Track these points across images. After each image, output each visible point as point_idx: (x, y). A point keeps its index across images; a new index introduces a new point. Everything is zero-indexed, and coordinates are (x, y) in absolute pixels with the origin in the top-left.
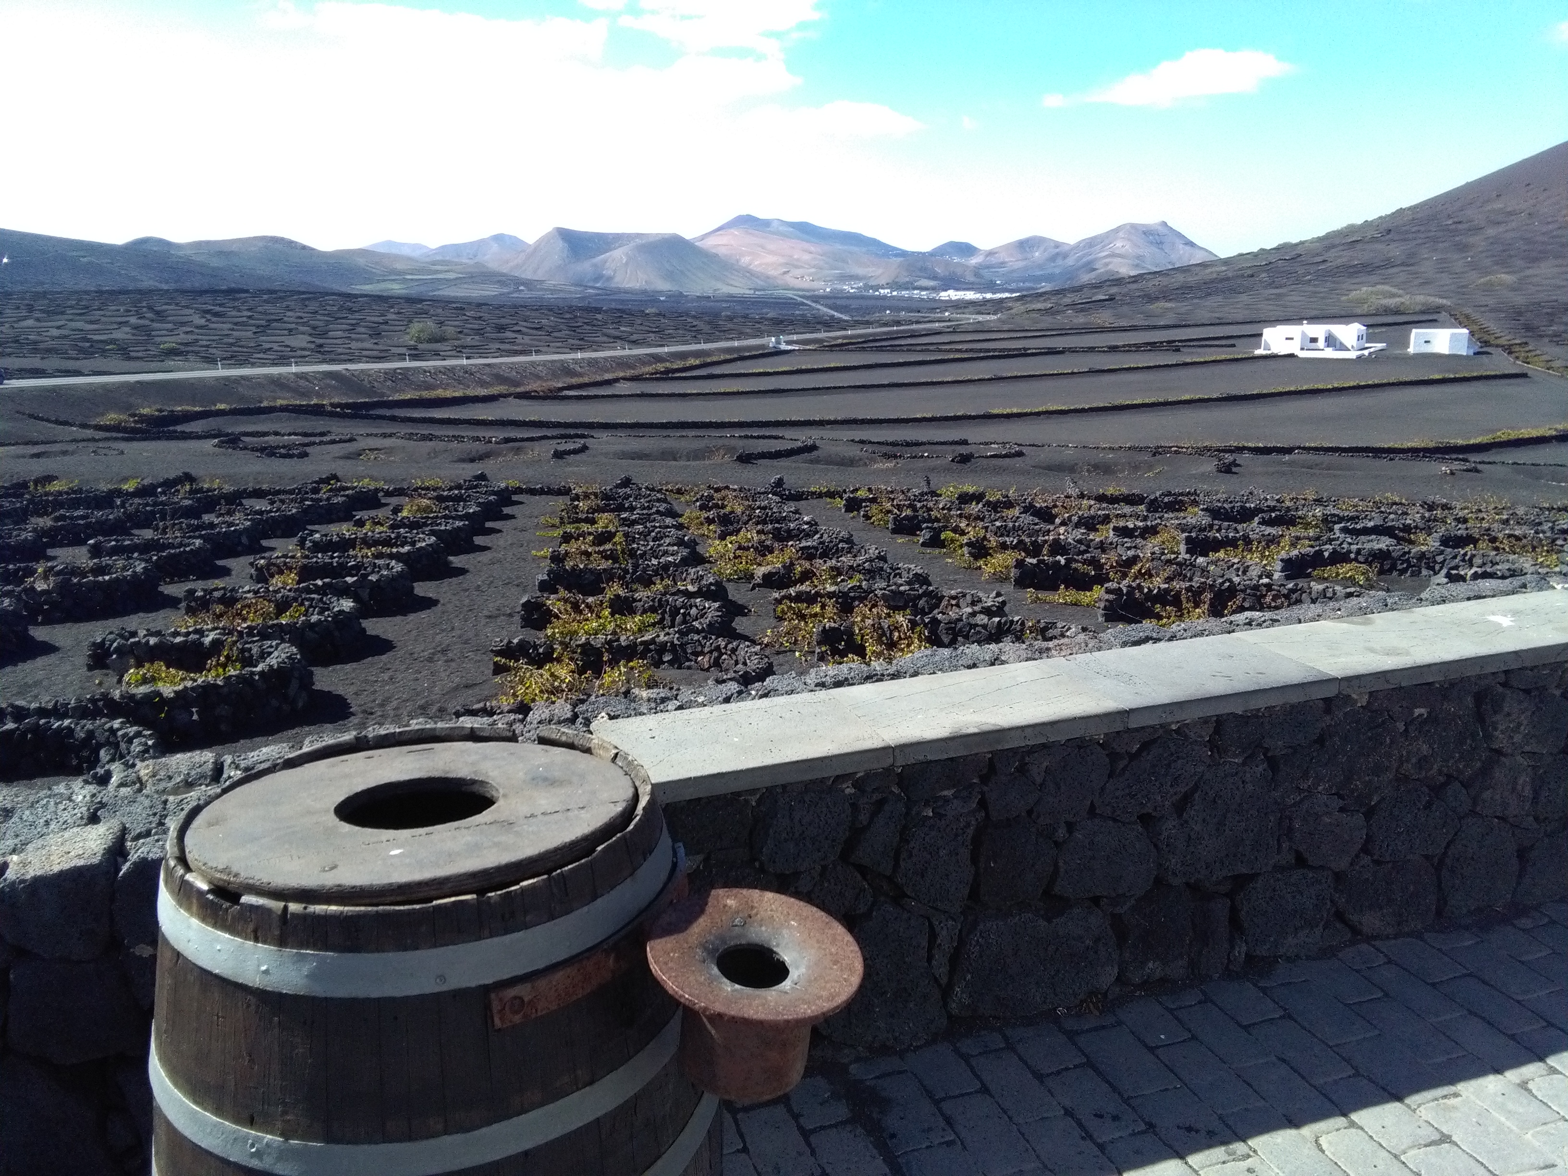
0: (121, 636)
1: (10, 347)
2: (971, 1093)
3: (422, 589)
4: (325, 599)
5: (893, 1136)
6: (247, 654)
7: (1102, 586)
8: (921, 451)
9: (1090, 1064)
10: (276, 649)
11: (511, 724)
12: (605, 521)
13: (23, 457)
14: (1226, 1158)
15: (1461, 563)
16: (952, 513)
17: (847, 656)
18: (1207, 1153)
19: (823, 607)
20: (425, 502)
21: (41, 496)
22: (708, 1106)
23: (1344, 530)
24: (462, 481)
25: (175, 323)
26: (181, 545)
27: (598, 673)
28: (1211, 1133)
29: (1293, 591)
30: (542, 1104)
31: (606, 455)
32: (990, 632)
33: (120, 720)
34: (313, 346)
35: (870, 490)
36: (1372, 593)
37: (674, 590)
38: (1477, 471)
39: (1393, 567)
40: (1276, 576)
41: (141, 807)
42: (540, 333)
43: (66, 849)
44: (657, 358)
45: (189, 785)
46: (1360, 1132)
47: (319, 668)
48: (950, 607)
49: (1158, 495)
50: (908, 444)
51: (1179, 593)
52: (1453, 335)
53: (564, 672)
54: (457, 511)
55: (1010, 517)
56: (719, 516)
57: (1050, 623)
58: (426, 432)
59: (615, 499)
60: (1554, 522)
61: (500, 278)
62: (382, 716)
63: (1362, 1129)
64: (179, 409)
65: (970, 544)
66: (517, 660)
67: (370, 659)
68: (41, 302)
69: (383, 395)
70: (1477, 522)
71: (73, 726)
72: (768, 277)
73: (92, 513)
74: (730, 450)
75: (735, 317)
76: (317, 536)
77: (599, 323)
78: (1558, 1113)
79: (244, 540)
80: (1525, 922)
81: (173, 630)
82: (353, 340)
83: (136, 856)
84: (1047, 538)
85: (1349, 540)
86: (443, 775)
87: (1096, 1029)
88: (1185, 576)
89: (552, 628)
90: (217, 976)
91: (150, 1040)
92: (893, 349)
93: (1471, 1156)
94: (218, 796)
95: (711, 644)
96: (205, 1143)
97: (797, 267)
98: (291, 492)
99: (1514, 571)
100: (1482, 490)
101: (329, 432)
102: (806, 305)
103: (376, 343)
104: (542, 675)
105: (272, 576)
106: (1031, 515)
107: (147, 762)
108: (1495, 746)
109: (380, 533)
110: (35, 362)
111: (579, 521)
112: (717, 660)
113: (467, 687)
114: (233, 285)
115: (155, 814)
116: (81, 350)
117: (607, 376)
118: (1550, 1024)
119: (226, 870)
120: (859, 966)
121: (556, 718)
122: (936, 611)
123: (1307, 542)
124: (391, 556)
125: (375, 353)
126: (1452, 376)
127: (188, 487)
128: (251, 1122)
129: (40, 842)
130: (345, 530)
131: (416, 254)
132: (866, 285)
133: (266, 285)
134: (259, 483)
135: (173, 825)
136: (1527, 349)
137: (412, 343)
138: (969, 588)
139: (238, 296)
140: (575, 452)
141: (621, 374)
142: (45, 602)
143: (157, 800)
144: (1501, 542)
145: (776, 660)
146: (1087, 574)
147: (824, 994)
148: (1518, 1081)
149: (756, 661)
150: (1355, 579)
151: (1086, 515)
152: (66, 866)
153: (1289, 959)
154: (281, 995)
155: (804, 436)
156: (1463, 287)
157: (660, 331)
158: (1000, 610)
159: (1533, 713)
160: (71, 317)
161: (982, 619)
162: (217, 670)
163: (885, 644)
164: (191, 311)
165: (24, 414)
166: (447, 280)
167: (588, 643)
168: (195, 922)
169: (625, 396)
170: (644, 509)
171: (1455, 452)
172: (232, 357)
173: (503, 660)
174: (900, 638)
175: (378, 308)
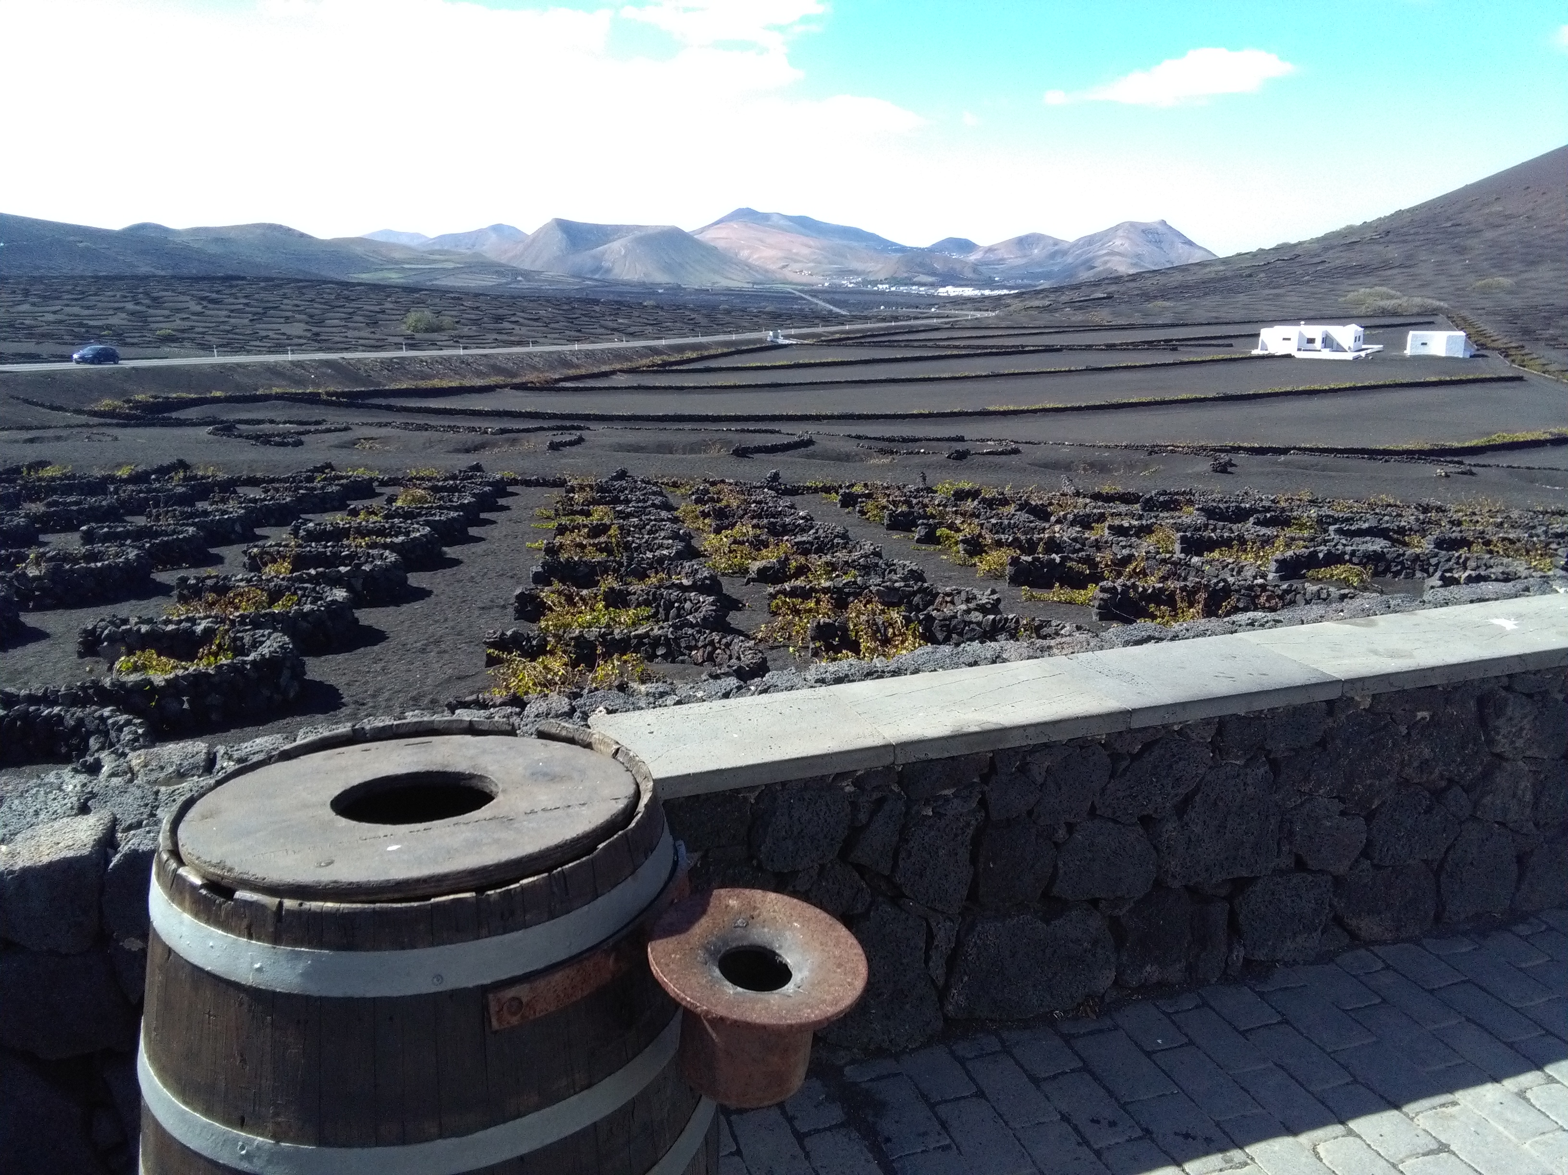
0: (112, 623)
1: (5, 332)
2: (967, 1097)
3: (415, 579)
4: (318, 588)
5: (888, 1140)
6: (239, 643)
7: (1097, 585)
8: (917, 447)
9: (1086, 1068)
10: (268, 639)
11: (508, 717)
12: (600, 513)
13: (16, 441)
14: (1224, 1165)
15: (1455, 566)
16: (947, 509)
17: (841, 652)
18: (1204, 1160)
19: (818, 602)
20: (420, 492)
21: (34, 481)
22: (705, 1110)
23: (1339, 531)
24: (457, 472)
25: (171, 310)
26: (174, 532)
27: (591, 667)
28: (1208, 1140)
29: (1287, 592)
30: (538, 1108)
31: (603, 447)
32: (985, 630)
33: (110, 708)
34: (309, 334)
35: (866, 485)
36: (1366, 594)
37: (668, 584)
38: (1472, 474)
39: (1387, 569)
40: (1270, 576)
41: (132, 798)
42: (538, 324)
43: (56, 840)
44: (655, 351)
45: (181, 775)
46: (1358, 1141)
47: (311, 658)
48: (944, 604)
49: (1153, 495)
50: (905, 440)
51: (1173, 593)
52: (1449, 337)
53: (557, 665)
54: (452, 502)
55: (1005, 514)
56: (714, 509)
57: (1044, 621)
58: (422, 422)
59: (610, 491)
60: (1548, 526)
61: (498, 269)
62: (374, 707)
63: (1358, 1136)
64: (174, 395)
65: (964, 541)
66: (510, 652)
67: (362, 649)
68: (36, 287)
69: (379, 384)
70: (1471, 524)
71: (62, 713)
72: (767, 271)
73: (85, 499)
74: (726, 443)
75: (733, 311)
76: (311, 525)
77: (598, 315)
78: (1557, 1123)
79: (238, 528)
80: (1523, 929)
81: (164, 618)
82: (349, 328)
83: (126, 848)
84: (1042, 535)
85: (1344, 541)
86: (441, 769)
87: (1091, 1033)
88: (1180, 576)
89: (546, 620)
90: (209, 974)
91: (139, 1036)
92: (891, 344)
93: (1469, 1166)
94: (212, 788)
95: (705, 638)
96: (193, 1144)
97: (796, 261)
98: (285, 480)
99: (1508, 574)
100: (1477, 493)
101: (324, 421)
102: (805, 299)
103: (373, 332)
104: (535, 668)
105: (265, 565)
106: (1026, 512)
107: (139, 752)
108: (1498, 750)
109: (374, 523)
110: (29, 347)
111: (574, 513)
112: (711, 654)
113: (459, 678)
114: (230, 273)
115: (146, 805)
116: (76, 336)
117: (605, 368)
118: (1549, 1033)
119: (219, 865)
120: (863, 969)
121: (553, 712)
122: (930, 608)
123: (1301, 542)
124: (385, 546)
125: (372, 342)
126: (1448, 379)
127: (181, 475)
128: (241, 1124)
129: (29, 833)
130: (339, 519)
131: (414, 243)
132: (864, 280)
133: (264, 273)
134: (253, 470)
135: (165, 816)
136: (1523, 352)
137: (409, 332)
138: (963, 585)
139: (234, 283)
140: (571, 444)
141: (618, 366)
142: (37, 589)
143: (149, 791)
144: (1495, 546)
145: (770, 655)
146: (1082, 573)
147: (829, 998)
148: (1516, 1090)
149: (750, 656)
150: (1349, 581)
151: (1081, 513)
152: (56, 857)
153: (1286, 964)
154: (274, 993)
155: (800, 431)
156: (1458, 289)
157: (657, 324)
158: (994, 607)
159: (1536, 718)
160: (66, 302)
161: (976, 616)
162: (208, 659)
163: (879, 641)
164: (188, 298)
165: (18, 399)
166: (444, 269)
167: (581, 635)
168: (187, 917)
169: (621, 388)
170: (640, 501)
171: (1451, 455)
172: (228, 344)
173: (496, 652)
174: (894, 635)
175: (375, 297)
